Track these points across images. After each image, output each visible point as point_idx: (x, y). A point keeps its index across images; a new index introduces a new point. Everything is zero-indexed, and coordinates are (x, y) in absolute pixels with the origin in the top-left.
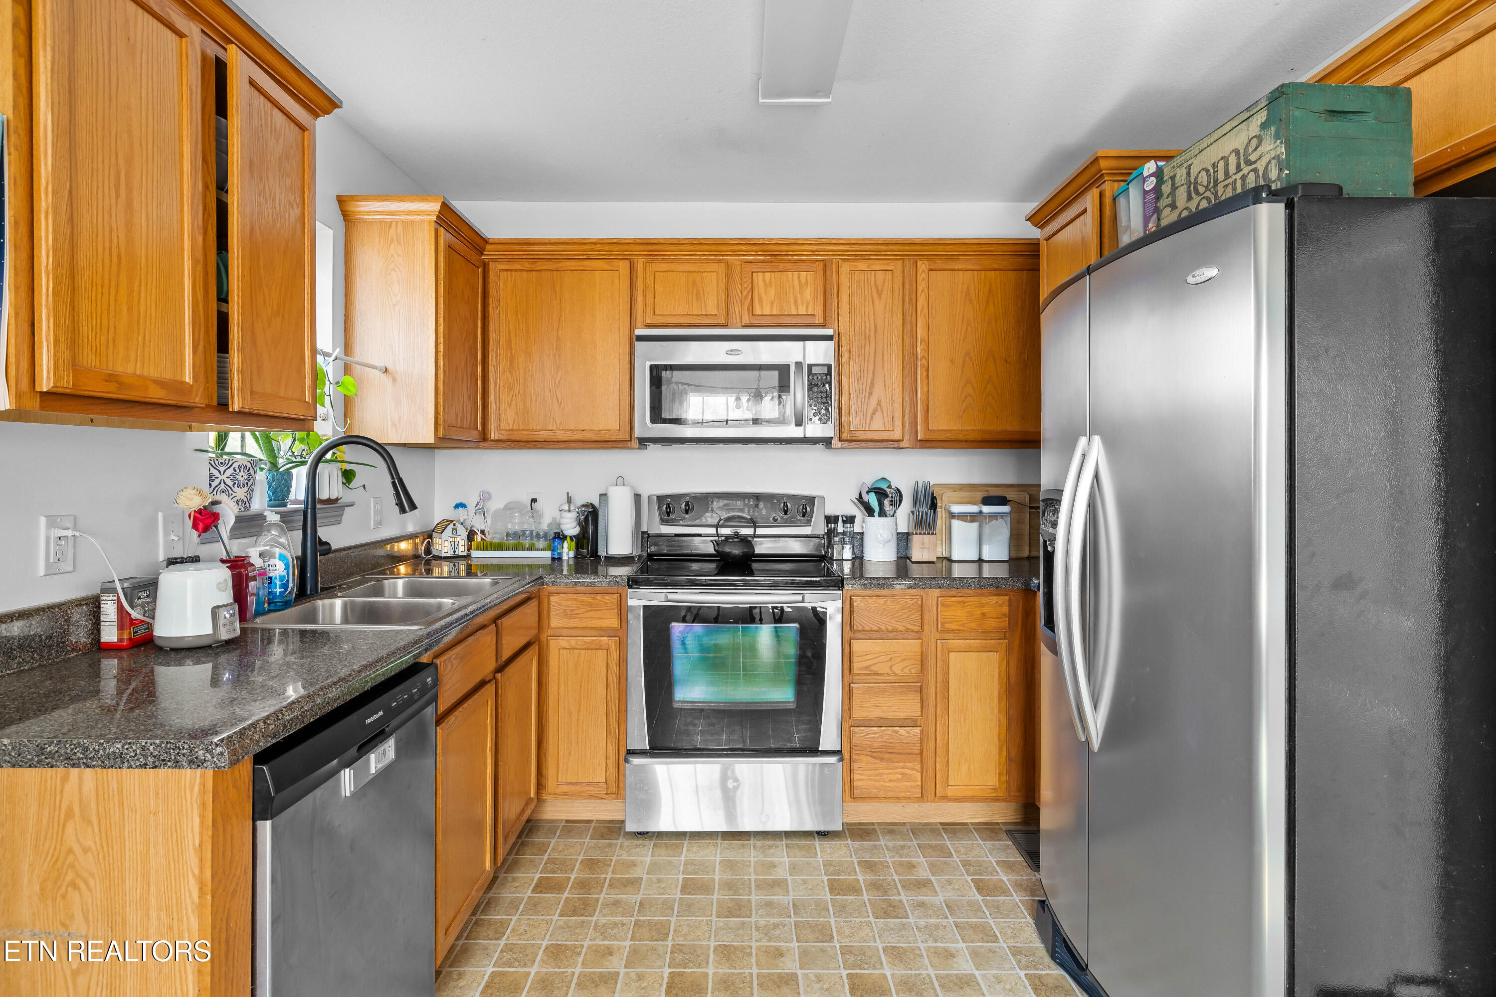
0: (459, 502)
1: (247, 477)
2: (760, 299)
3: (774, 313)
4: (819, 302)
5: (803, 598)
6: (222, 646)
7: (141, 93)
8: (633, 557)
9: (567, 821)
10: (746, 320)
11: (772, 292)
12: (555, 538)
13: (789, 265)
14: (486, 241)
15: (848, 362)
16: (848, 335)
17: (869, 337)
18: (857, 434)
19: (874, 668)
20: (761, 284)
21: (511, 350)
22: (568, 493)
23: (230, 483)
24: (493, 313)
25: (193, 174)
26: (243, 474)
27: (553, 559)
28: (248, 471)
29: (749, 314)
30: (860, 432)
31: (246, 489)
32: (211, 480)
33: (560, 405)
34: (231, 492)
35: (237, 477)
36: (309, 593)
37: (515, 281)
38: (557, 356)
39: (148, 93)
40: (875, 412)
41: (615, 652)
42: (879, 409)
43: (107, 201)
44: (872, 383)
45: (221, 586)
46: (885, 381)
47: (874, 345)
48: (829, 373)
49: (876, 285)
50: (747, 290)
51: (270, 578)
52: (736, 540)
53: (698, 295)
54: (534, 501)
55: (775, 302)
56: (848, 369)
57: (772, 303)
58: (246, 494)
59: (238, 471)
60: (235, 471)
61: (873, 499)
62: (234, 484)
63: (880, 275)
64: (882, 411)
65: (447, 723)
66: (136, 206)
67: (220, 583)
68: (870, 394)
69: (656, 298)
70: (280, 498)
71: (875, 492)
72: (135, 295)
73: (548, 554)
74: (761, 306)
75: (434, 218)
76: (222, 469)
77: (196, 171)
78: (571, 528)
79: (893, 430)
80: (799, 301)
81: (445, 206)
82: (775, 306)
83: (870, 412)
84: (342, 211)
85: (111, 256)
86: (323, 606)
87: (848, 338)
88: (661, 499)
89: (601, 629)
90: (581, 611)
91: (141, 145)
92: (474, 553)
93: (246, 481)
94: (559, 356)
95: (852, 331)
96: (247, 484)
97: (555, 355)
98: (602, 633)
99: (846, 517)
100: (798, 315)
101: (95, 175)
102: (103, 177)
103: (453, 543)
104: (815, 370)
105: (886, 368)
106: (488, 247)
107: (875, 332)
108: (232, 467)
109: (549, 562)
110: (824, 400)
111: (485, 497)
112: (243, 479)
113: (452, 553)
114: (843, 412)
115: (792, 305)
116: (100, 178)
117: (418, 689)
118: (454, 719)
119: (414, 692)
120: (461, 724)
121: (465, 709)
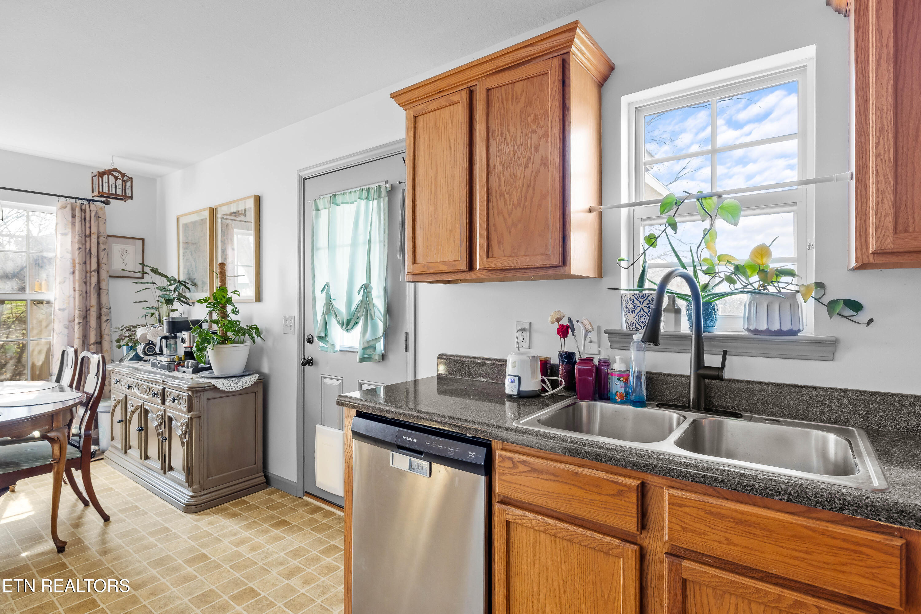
1: (633, 306)
26: (630, 304)
31: (634, 315)
34: (627, 316)
58: (635, 319)
62: (627, 311)
65: (508, 509)
93: (633, 309)
96: (634, 311)
112: (630, 307)
117: (455, 450)
118: (522, 514)
119: (450, 449)
120: (537, 530)
121: (546, 523)
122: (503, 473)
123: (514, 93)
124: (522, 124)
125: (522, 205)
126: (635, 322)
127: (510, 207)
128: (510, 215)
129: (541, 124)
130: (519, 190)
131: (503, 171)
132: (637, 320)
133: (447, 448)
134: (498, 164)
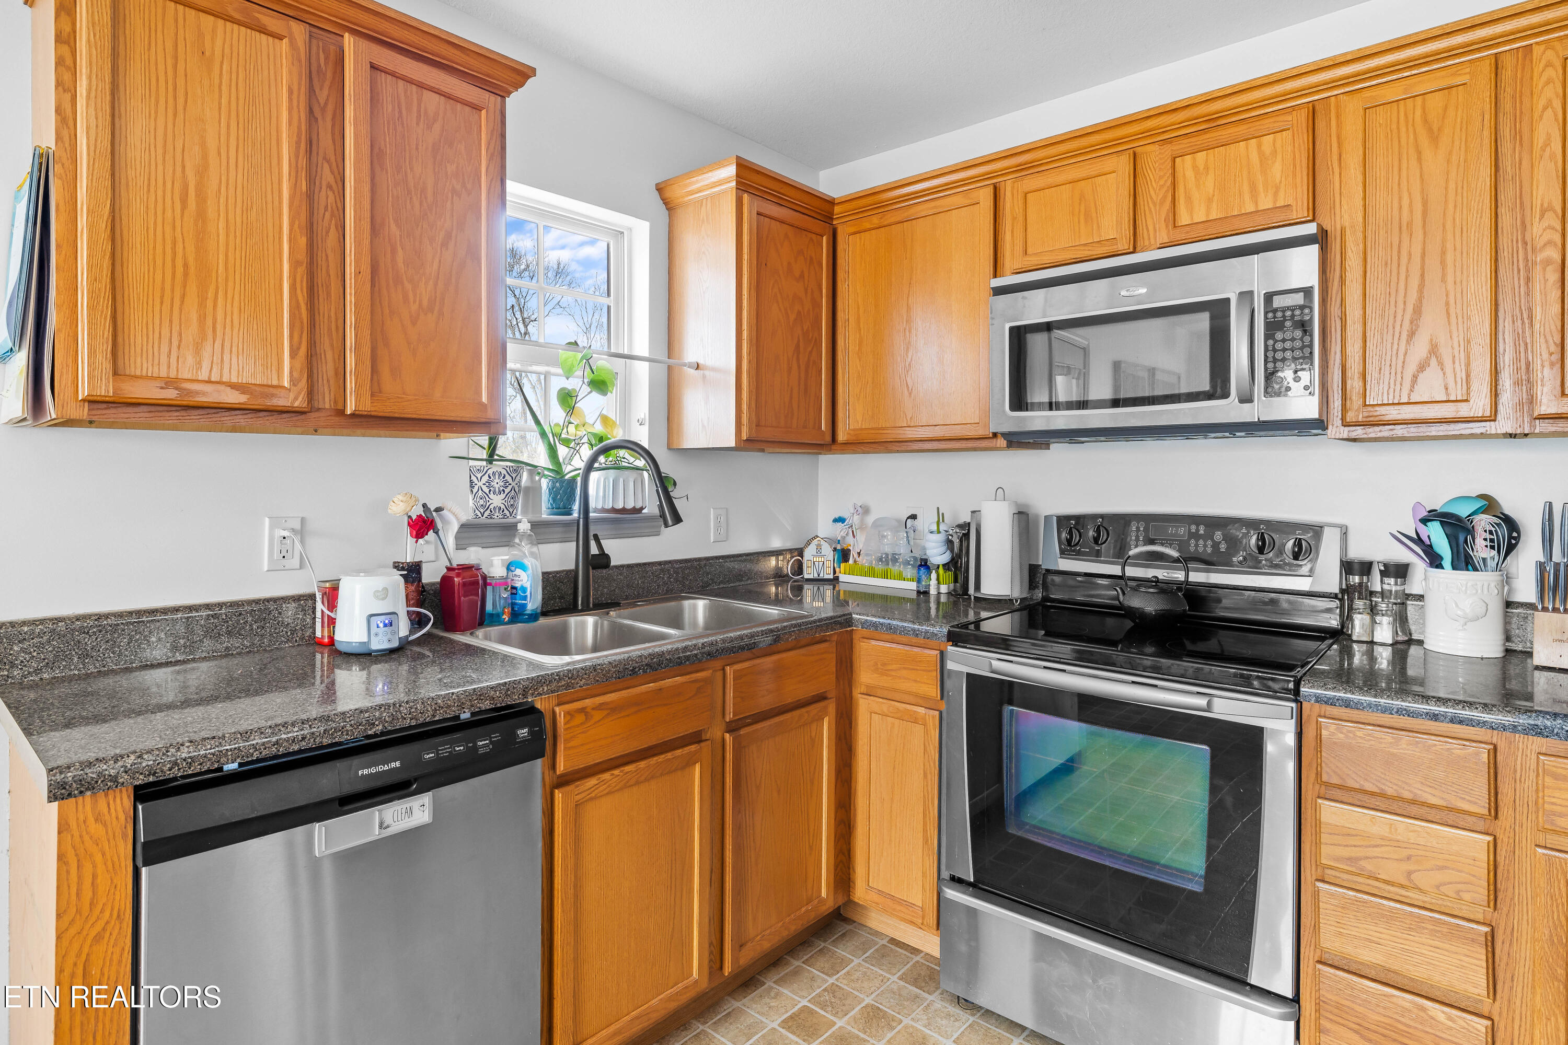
0: (837, 517)
1: (502, 484)
2: (1189, 199)
3: (1213, 216)
4: (1298, 180)
5: (1209, 703)
6: (382, 655)
7: (220, 104)
8: (1011, 600)
9: (893, 941)
10: (1164, 237)
11: (1209, 183)
12: (921, 565)
13: (1242, 129)
14: (831, 202)
15: (1360, 280)
16: (1360, 228)
17: (1410, 224)
18: (1382, 410)
19: (1368, 866)
20: (1190, 174)
21: (860, 330)
22: (938, 509)
23: (487, 490)
24: (841, 287)
25: (293, 174)
26: (498, 481)
27: (919, 592)
28: (504, 478)
29: (1167, 226)
30: (1388, 408)
31: (503, 496)
32: (472, 487)
33: (910, 394)
34: (488, 499)
35: (492, 484)
36: (580, 607)
37: (864, 245)
38: (907, 331)
39: (229, 102)
40: (1422, 367)
41: (933, 732)
42: (1433, 361)
43: (169, 213)
44: (1418, 311)
45: (379, 594)
46: (1447, 304)
47: (1421, 237)
48: (1308, 306)
49: (1425, 121)
50: (1165, 189)
51: (513, 588)
52: (1151, 590)
53: (1087, 216)
54: (914, 517)
55: (1215, 198)
56: (1359, 292)
57: (1210, 200)
58: (503, 502)
59: (492, 478)
60: (490, 477)
61: (1437, 535)
62: (490, 490)
63: (1435, 102)
64: (1441, 364)
65: (577, 786)
66: (211, 213)
67: (378, 591)
68: (1412, 334)
69: (1028, 230)
70: (561, 505)
71: (1441, 522)
72: (210, 303)
73: (913, 586)
74: (1191, 211)
75: (734, 184)
76: (479, 476)
77: (297, 172)
78: (939, 556)
79: (1467, 401)
80: (1261, 188)
81: (743, 167)
82: (1214, 205)
83: (1411, 368)
84: (663, 200)
85: (174, 266)
86: (576, 622)
87: (1360, 235)
88: (1063, 521)
89: (916, 695)
90: (894, 667)
91: (219, 154)
92: (843, 578)
93: (502, 488)
94: (910, 332)
95: (1371, 220)
96: (504, 491)
97: (905, 329)
98: (921, 702)
99: (1385, 565)
100: (1258, 211)
101: (152, 190)
102: (164, 191)
103: (817, 564)
104: (1278, 302)
105: (1450, 279)
106: (837, 209)
107: (1425, 213)
108: (487, 474)
109: (914, 595)
110: (1298, 353)
111: (866, 510)
112: (498, 485)
113: (816, 575)
114: (1349, 374)
115: (1247, 197)
116: (160, 193)
117: (491, 741)
118: (597, 782)
119: (481, 743)
120: (618, 790)
121: (627, 773)
122: (572, 737)
123: (423, 106)
124: (436, 170)
125: (436, 312)
126: (503, 507)
127: (414, 307)
128: (414, 323)
129: (469, 186)
130: (431, 282)
131: (401, 236)
132: (506, 504)
133: (475, 744)
134: (392, 222)
